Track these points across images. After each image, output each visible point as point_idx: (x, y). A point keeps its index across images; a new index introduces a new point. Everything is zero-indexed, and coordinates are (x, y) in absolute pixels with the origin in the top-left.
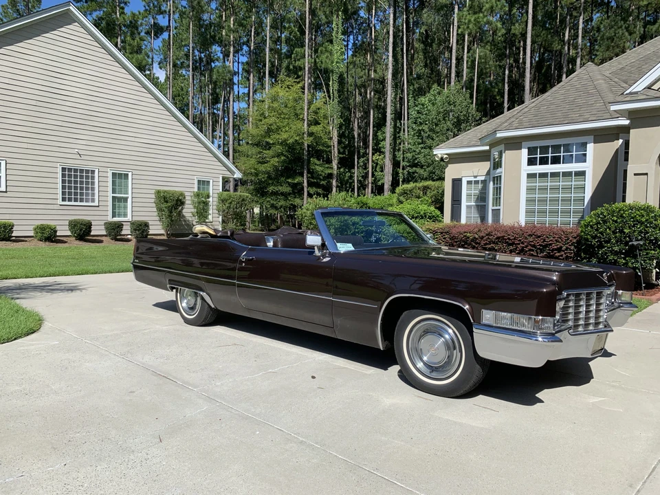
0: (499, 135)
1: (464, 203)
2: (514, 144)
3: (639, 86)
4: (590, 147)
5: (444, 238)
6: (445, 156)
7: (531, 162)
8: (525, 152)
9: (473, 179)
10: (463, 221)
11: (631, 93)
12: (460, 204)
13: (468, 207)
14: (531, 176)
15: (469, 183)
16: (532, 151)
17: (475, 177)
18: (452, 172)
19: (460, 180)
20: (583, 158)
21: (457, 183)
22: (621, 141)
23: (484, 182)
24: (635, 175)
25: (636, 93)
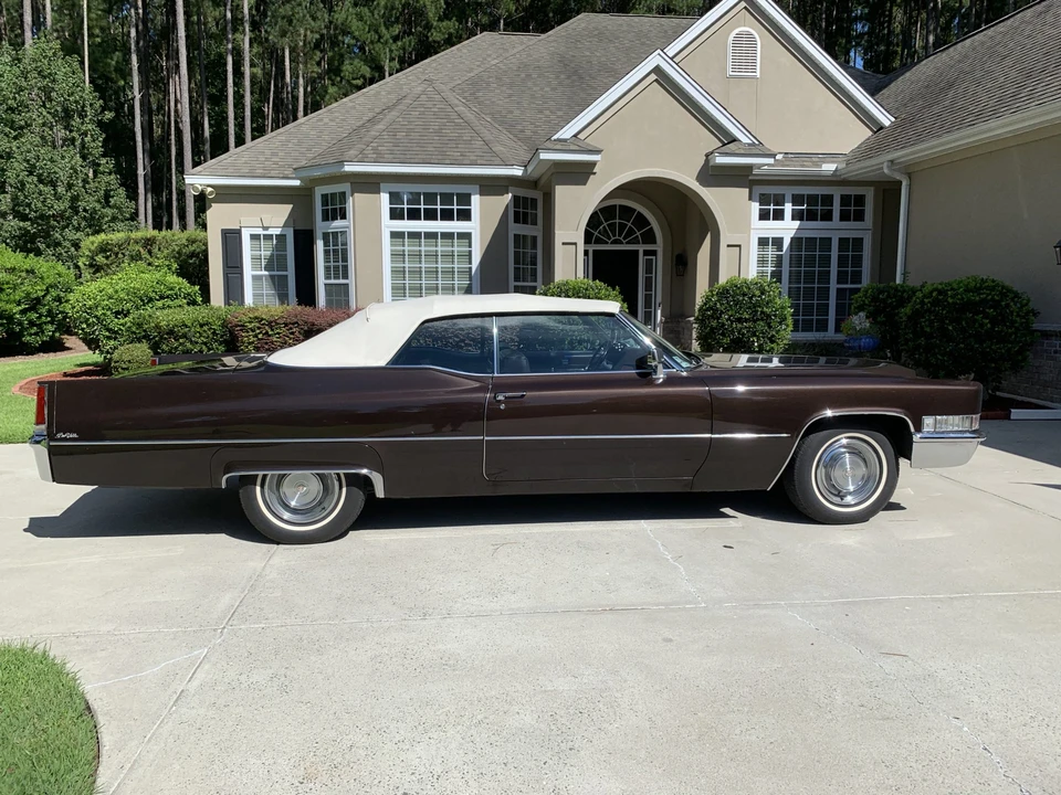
0: (348, 168)
1: (248, 271)
2: (370, 184)
3: (566, 133)
4: (476, 199)
5: (292, 333)
6: (210, 189)
7: (396, 214)
8: (385, 197)
9: (260, 231)
10: (249, 300)
11: (559, 140)
12: (241, 274)
13: (255, 278)
14: (395, 235)
15: (254, 237)
16: (395, 198)
17: (266, 228)
18: (220, 217)
19: (238, 233)
20: (465, 215)
21: (231, 239)
22: (510, 195)
23: (281, 238)
24: (563, 244)
25: (565, 140)
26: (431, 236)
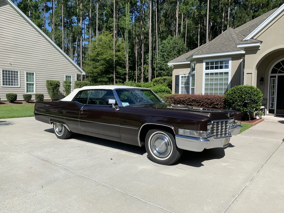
0: (194, 57)
1: (180, 86)
2: (200, 60)
3: (248, 38)
4: (230, 62)
5: (172, 100)
6: (172, 66)
7: (207, 68)
8: (204, 64)
9: (184, 75)
10: (180, 93)
11: (245, 40)
12: (179, 86)
13: (182, 87)
14: (207, 74)
15: (182, 77)
16: (207, 64)
17: (185, 75)
18: (175, 72)
19: (178, 76)
20: (227, 67)
21: (177, 77)
22: (242, 59)
23: (188, 77)
24: (247, 74)
25: (247, 40)
26: (216, 74)
